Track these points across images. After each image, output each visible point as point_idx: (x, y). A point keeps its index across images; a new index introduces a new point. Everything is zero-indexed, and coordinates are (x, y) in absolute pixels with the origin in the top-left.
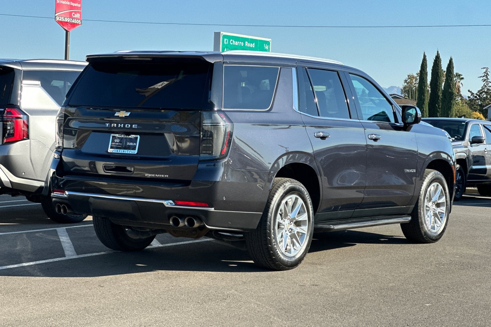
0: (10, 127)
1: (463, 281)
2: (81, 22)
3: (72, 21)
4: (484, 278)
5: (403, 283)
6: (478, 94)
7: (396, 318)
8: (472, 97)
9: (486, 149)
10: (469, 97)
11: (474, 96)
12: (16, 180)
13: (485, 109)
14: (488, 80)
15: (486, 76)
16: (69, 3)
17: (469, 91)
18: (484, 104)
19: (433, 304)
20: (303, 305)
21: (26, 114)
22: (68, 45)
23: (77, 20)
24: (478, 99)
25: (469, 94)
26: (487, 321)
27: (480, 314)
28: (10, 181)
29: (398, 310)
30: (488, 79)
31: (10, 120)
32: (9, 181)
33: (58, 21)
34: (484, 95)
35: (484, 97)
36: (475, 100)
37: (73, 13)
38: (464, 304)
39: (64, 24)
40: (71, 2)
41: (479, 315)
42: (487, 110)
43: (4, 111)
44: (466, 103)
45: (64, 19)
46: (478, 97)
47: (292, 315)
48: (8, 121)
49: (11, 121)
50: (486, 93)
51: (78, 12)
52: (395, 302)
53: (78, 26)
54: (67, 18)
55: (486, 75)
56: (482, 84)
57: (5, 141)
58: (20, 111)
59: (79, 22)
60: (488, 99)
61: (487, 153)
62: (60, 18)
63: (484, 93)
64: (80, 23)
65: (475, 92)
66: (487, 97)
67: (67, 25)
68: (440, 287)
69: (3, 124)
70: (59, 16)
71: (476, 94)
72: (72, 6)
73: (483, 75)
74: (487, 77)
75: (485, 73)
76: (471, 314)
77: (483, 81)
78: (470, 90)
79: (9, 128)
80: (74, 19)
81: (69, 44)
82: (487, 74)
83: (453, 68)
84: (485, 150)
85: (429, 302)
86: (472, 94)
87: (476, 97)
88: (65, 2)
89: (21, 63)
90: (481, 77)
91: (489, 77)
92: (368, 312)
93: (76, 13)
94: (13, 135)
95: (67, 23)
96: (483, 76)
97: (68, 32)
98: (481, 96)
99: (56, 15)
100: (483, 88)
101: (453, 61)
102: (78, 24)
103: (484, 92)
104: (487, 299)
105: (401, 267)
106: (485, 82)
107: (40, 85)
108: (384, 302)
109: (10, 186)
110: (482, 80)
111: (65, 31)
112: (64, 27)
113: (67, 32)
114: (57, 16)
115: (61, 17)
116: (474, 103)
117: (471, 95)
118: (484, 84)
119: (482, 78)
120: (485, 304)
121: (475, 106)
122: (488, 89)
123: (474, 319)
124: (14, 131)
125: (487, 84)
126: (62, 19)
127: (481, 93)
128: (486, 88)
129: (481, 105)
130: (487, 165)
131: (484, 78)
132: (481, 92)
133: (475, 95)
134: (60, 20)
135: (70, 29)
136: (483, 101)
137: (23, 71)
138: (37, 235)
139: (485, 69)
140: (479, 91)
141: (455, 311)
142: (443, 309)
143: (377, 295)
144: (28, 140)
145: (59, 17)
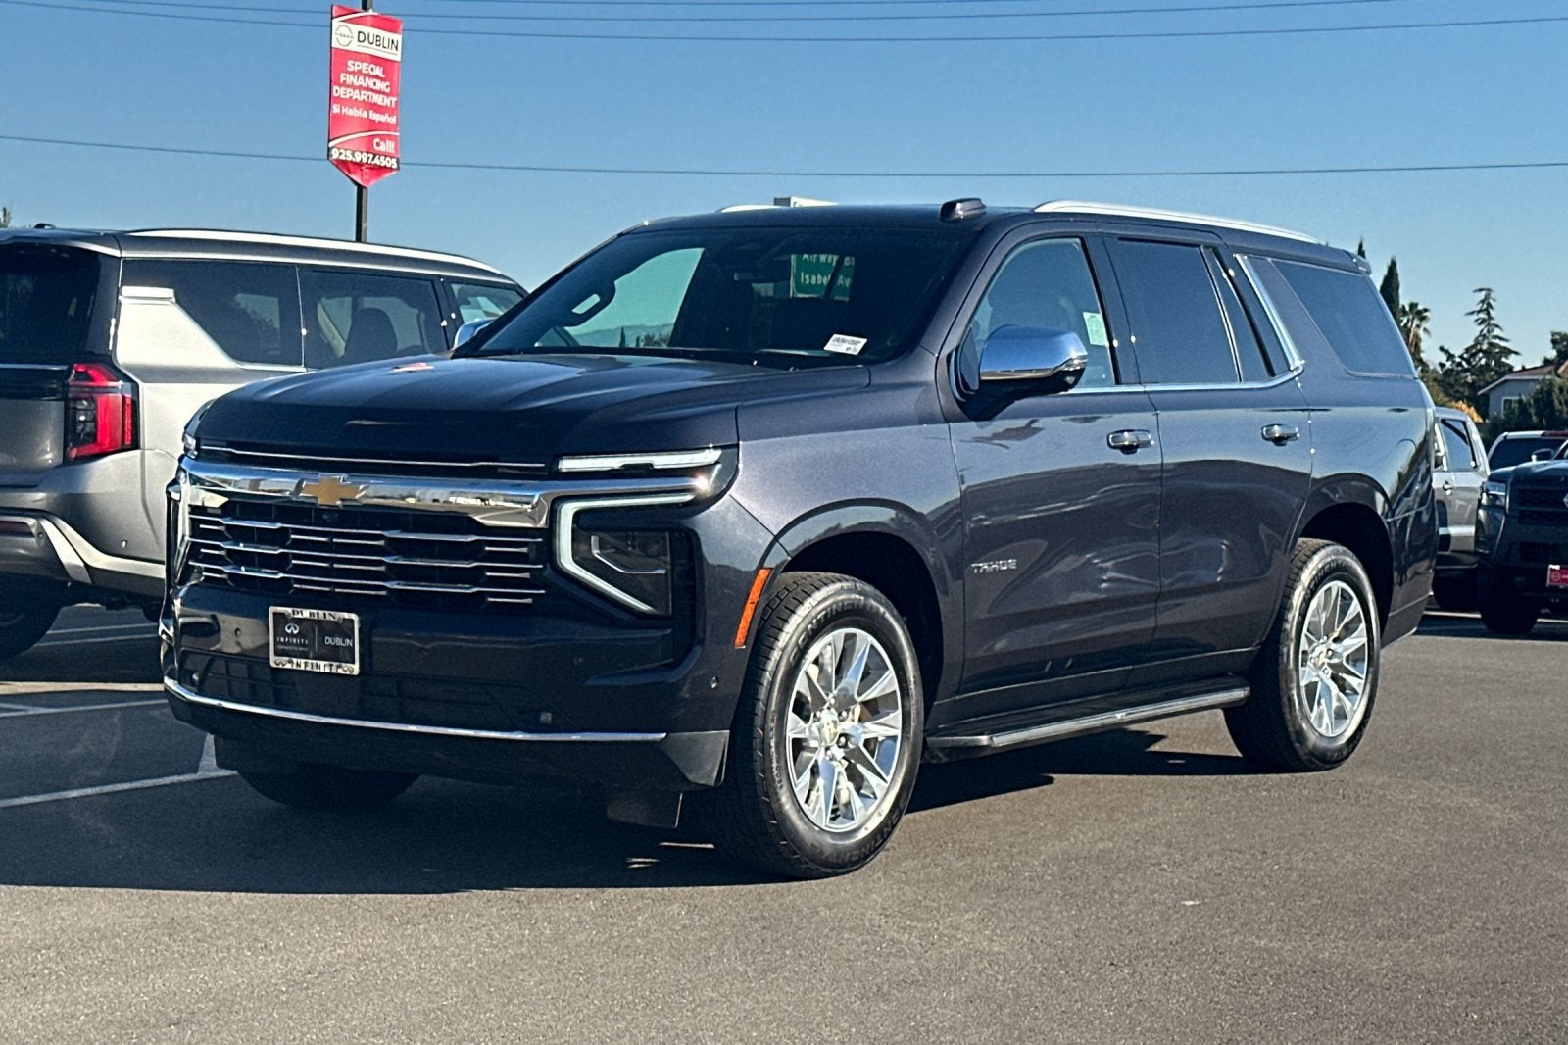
0: (86, 415)
1: (1312, 834)
2: (398, 162)
3: (373, 159)
4: (1376, 824)
5: (1138, 841)
6: (1465, 356)
7: (1087, 941)
8: (1449, 364)
9: (1447, 483)
10: (1442, 365)
11: (1454, 362)
12: (101, 560)
13: (1482, 395)
14: (1492, 322)
15: (1486, 309)
16: (365, 114)
17: (1442, 349)
18: (1481, 384)
19: (1207, 900)
20: (825, 906)
21: (130, 380)
22: (363, 225)
23: (386, 156)
24: (1466, 370)
25: (1443, 358)
26: (1350, 949)
27: (1335, 930)
28: (86, 564)
29: (1098, 918)
30: (1490, 318)
31: (87, 395)
32: (82, 564)
33: (338, 160)
34: (1480, 359)
35: (1481, 365)
36: (1458, 372)
37: (377, 140)
38: (1296, 899)
39: (351, 169)
40: (371, 112)
41: (1332, 931)
42: (1486, 396)
43: (69, 372)
44: (1435, 380)
45: (354, 156)
46: (1464, 363)
47: (779, 936)
48: (81, 399)
49: (86, 399)
50: (1486, 353)
51: (390, 137)
52: (1097, 897)
53: (388, 175)
54: (362, 152)
55: (1487, 306)
56: (1477, 330)
57: (74, 453)
58: (113, 370)
59: (393, 163)
60: (1492, 369)
61: (1451, 494)
62: (341, 154)
63: (1481, 355)
64: (395, 166)
65: (1457, 351)
66: (1487, 364)
67: (359, 172)
68: (1239, 853)
69: (66, 408)
70: (337, 147)
71: (1461, 357)
72: (374, 121)
73: (1478, 308)
74: (1488, 313)
75: (1482, 302)
76: (1310, 928)
77: (1480, 324)
78: (1446, 348)
79: (82, 418)
80: (377, 157)
81: (366, 221)
82: (1489, 305)
83: (1398, 288)
84: (1446, 487)
85: (1196, 895)
86: (1451, 357)
87: (1460, 364)
88: (355, 110)
89: (119, 239)
90: (1472, 313)
91: (1492, 313)
92: (1009, 926)
93: (383, 138)
94: (93, 437)
95: (360, 164)
96: (1479, 312)
97: (364, 191)
98: (1474, 363)
99: (331, 145)
100: (1477, 342)
101: (1399, 268)
102: (391, 169)
103: (1481, 350)
104: (1366, 884)
105: (1148, 795)
106: (1482, 327)
107: (174, 300)
108: (1066, 895)
109: (85, 578)
110: (1477, 320)
111: (355, 188)
112: (353, 177)
113: (360, 188)
114: (333, 147)
115: (346, 150)
116: (1456, 381)
117: (1448, 360)
118: (1482, 331)
119: (1475, 316)
120: (1360, 899)
121: (1457, 388)
122: (1491, 345)
123: (1314, 945)
124: (96, 427)
125: (1488, 332)
126: (347, 156)
127: (1473, 355)
128: (1486, 342)
129: (1473, 386)
130: (1452, 525)
131: (1482, 315)
132: (1471, 352)
133: (1458, 360)
134: (342, 157)
135: (368, 182)
136: (1477, 376)
137: (124, 261)
138: (155, 713)
139: (1483, 293)
140: (1467, 350)
141: (1264, 919)
142: (1231, 915)
143: (1053, 876)
144: (137, 453)
145: (339, 149)
